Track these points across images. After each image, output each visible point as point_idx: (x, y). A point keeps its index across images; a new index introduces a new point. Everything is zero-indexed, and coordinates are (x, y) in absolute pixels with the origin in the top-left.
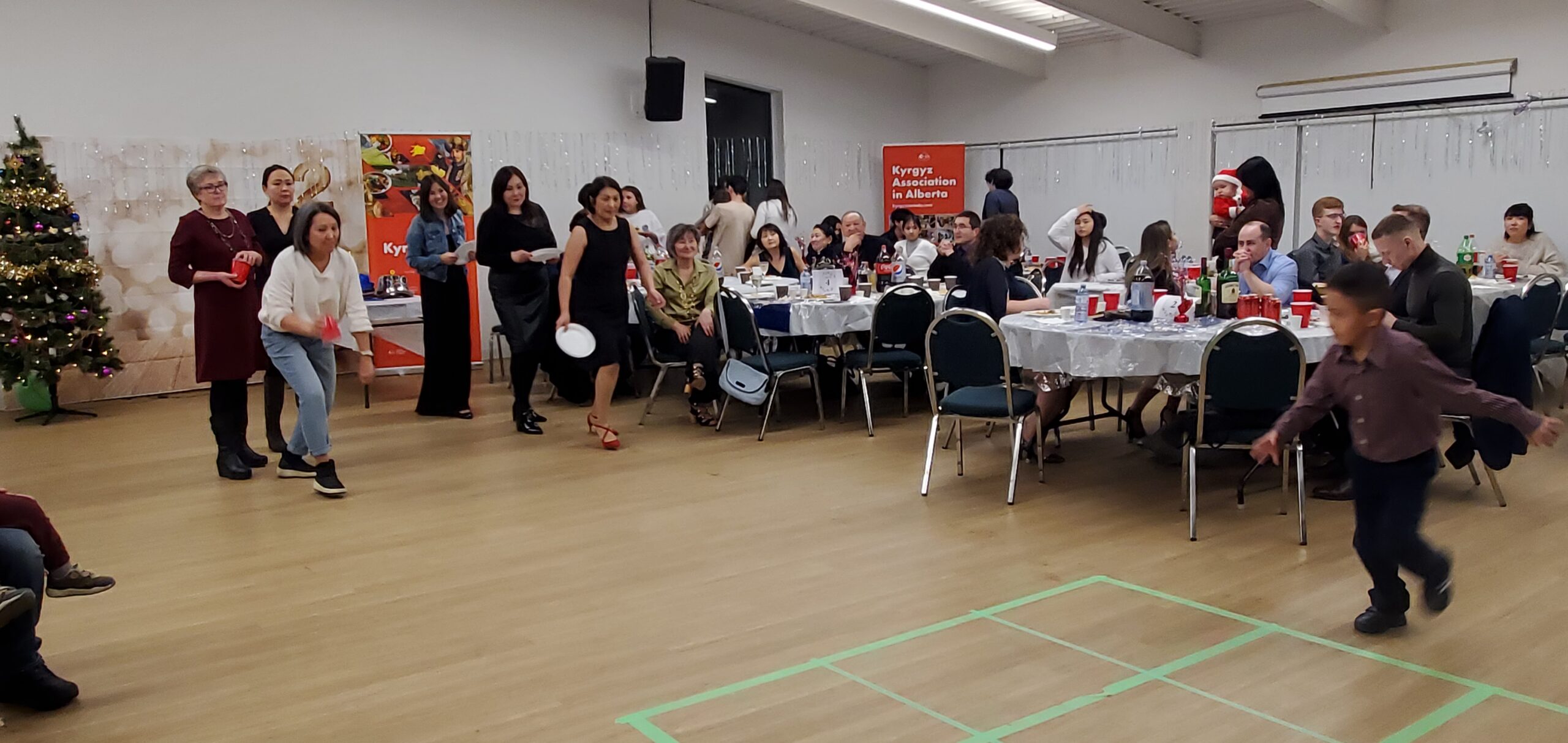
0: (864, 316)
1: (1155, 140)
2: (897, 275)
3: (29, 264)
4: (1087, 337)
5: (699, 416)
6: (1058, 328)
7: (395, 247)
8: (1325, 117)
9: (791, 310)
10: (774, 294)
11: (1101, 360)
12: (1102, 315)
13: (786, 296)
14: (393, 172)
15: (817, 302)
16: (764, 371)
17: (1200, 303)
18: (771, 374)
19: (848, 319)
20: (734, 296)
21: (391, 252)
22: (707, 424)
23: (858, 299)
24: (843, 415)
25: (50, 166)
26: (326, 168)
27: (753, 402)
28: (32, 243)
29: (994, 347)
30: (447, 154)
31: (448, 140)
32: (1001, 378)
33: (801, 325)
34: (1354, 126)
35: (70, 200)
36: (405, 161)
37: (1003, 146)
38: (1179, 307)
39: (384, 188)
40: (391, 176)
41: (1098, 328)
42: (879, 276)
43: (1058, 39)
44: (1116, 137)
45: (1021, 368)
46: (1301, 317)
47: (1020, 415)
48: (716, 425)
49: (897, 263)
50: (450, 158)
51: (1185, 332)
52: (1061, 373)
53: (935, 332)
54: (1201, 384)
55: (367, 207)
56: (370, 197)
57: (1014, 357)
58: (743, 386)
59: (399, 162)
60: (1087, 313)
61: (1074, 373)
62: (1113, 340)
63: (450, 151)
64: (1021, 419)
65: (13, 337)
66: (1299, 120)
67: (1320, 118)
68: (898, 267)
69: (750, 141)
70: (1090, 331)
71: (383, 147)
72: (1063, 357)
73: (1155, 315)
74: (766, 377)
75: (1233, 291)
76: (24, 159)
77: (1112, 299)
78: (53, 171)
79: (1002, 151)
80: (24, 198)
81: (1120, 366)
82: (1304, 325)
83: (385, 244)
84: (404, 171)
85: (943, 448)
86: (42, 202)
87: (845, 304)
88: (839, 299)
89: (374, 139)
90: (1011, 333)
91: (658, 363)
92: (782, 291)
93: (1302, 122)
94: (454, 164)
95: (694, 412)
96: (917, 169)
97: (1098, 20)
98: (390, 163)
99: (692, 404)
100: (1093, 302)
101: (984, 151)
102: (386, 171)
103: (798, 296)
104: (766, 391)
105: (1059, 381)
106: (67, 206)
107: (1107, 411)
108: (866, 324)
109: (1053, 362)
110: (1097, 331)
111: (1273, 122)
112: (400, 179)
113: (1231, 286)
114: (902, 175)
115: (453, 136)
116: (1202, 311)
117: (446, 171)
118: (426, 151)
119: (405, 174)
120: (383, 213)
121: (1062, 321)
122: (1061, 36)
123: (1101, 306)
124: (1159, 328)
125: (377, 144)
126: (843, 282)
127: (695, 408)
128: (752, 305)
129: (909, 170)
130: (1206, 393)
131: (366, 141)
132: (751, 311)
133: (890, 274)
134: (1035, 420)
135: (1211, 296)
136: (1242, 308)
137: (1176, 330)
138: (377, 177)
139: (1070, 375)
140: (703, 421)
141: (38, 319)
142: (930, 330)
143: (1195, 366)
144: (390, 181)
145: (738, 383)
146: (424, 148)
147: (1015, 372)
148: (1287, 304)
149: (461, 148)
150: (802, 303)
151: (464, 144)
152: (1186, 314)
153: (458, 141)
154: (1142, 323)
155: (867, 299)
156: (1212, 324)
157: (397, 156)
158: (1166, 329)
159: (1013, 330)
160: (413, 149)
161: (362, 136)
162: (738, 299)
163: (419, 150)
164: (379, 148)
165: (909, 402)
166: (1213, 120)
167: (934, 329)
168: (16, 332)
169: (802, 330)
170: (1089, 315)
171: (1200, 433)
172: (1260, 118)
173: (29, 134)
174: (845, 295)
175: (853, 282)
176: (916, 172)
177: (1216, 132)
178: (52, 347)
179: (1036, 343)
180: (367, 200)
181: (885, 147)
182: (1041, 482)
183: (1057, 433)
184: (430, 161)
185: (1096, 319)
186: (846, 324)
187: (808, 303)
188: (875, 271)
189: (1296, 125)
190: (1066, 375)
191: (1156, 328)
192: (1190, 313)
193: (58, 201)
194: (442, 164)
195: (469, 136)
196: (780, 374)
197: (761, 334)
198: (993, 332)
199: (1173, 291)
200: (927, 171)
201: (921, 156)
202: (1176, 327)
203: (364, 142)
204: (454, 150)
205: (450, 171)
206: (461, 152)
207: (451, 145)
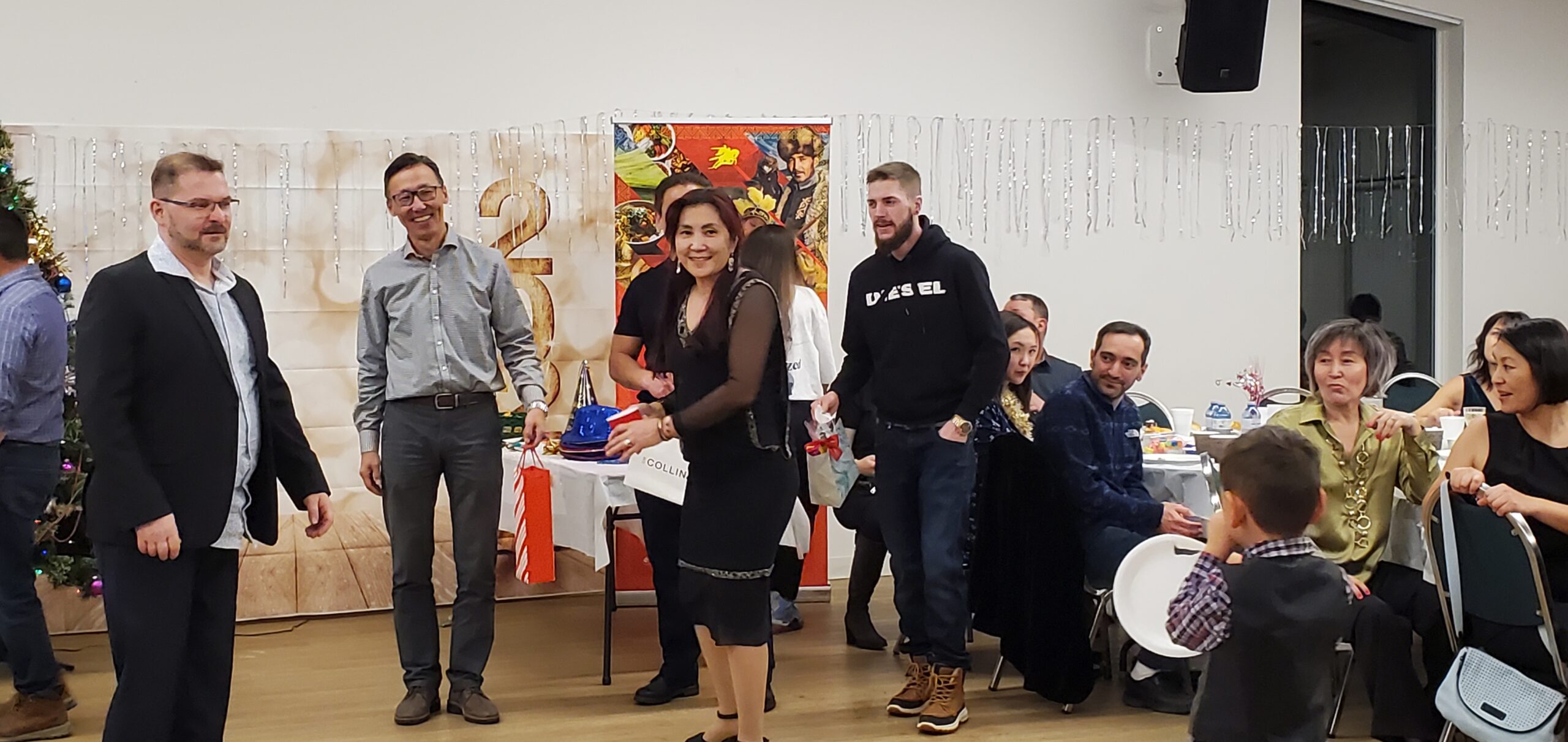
26: (542, 191)
30: (782, 165)
50: (787, 172)
55: (618, 270)
56: (627, 250)
58: (1500, 716)
63: (787, 159)
69: (1391, 134)
71: (657, 148)
74: (1557, 696)
89: (640, 133)
94: (793, 184)
115: (793, 128)
117: (778, 198)
118: (740, 159)
125: (646, 143)
131: (626, 139)
138: (643, 209)
145: (1486, 707)
146: (736, 152)
149: (810, 151)
151: (817, 143)
153: (804, 137)
160: (714, 152)
161: (617, 129)
163: (727, 156)
164: (651, 153)
184: (747, 178)
203: (620, 139)
204: (795, 156)
205: (784, 199)
206: (809, 160)
207: (790, 146)
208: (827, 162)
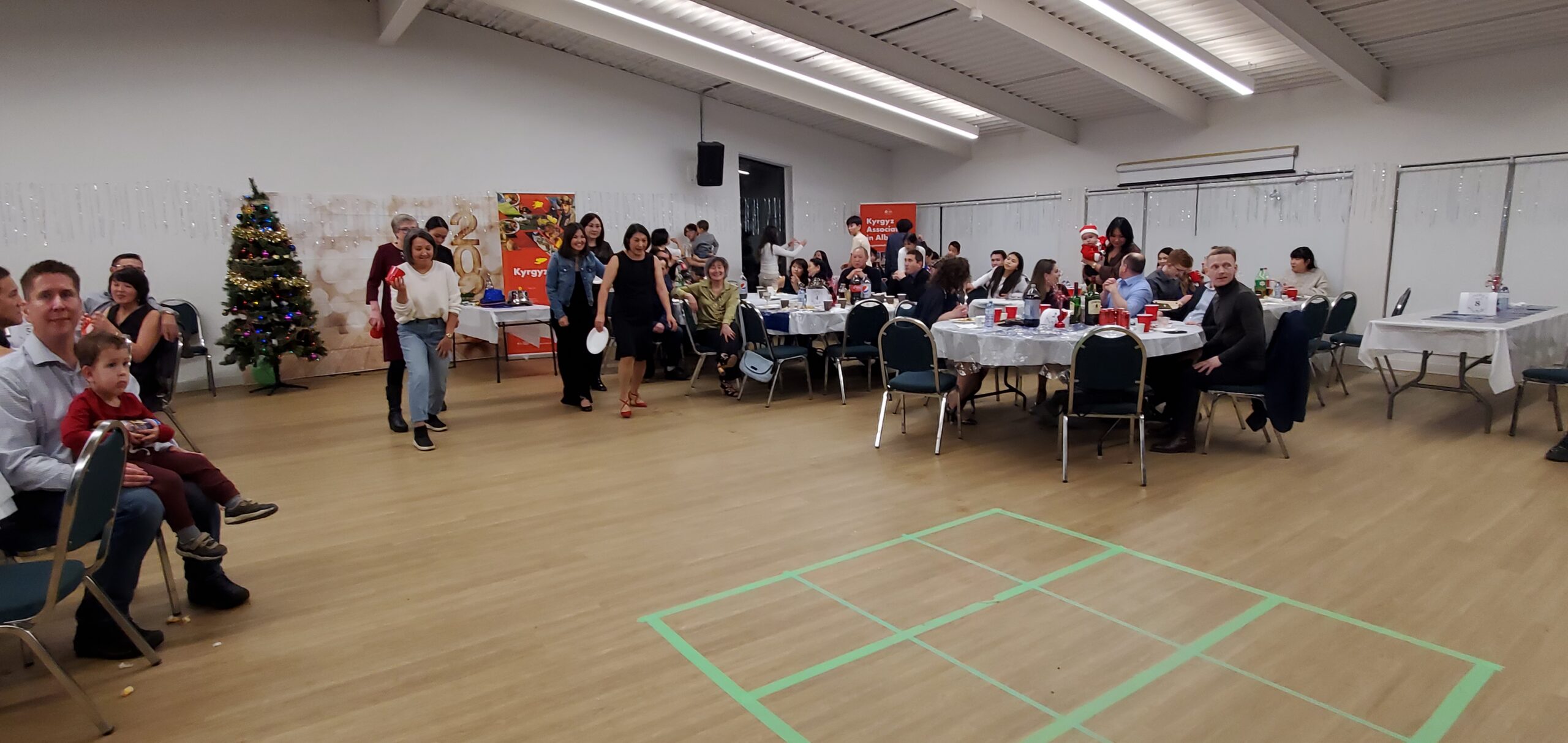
0: (841, 321)
1: (1046, 201)
2: (865, 293)
3: (258, 279)
4: (991, 337)
5: (727, 390)
6: (972, 331)
7: (521, 271)
8: (1164, 186)
9: (790, 317)
10: (779, 306)
11: (1002, 354)
12: (1004, 322)
13: (787, 308)
14: (520, 219)
15: (808, 312)
16: (771, 359)
17: (1073, 314)
18: (775, 361)
19: (829, 323)
20: (750, 307)
21: (519, 274)
22: (732, 395)
23: (837, 310)
24: (825, 389)
25: (275, 213)
26: (474, 216)
27: (763, 380)
28: (261, 265)
29: (927, 344)
30: (559, 208)
31: (559, 198)
32: (932, 366)
33: (797, 328)
34: (1184, 192)
35: (289, 236)
36: (529, 212)
37: (942, 205)
38: (1058, 317)
39: (514, 230)
40: (519, 222)
41: (1000, 331)
42: (852, 294)
43: (980, 131)
44: (1020, 199)
45: (947, 359)
46: (1144, 324)
47: (945, 392)
48: (737, 396)
49: (865, 285)
50: (560, 210)
51: (1061, 334)
52: (973, 363)
53: (885, 334)
54: (1072, 371)
55: (502, 243)
56: (504, 236)
57: (941, 350)
58: (756, 369)
59: (525, 213)
60: (993, 321)
61: (983, 363)
62: (1010, 340)
63: (560, 205)
64: (946, 394)
65: (246, 331)
66: (1146, 188)
67: (1160, 186)
68: (865, 288)
69: (769, 201)
70: (994, 333)
71: (513, 202)
72: (975, 352)
73: (1041, 322)
74: (772, 363)
75: (1097, 306)
76: (256, 207)
77: (1012, 311)
78: (277, 216)
79: (941, 208)
80: (255, 234)
81: (1015, 358)
82: (1146, 330)
83: (515, 269)
84: (528, 219)
85: (894, 413)
86: (268, 237)
87: (827, 313)
88: (824, 310)
89: (507, 196)
90: (940, 335)
91: (699, 353)
92: (785, 304)
93: (1148, 190)
94: (563, 214)
95: (723, 386)
96: (884, 221)
97: (1007, 118)
98: (518, 213)
99: (722, 381)
100: (998, 313)
101: (929, 209)
102: (515, 219)
103: (796, 307)
104: (771, 373)
105: (972, 368)
106: (287, 240)
107: (1007, 388)
108: (841, 327)
109: (968, 355)
110: (999, 333)
111: (1127, 189)
112: (526, 224)
113: (1096, 302)
114: (873, 225)
115: (562, 195)
116: (1074, 320)
117: (558, 218)
118: (543, 206)
119: (529, 221)
120: (514, 248)
121: (976, 326)
122: (982, 129)
123: (1004, 316)
124: (1043, 331)
125: (509, 200)
126: (828, 298)
127: (724, 384)
128: (762, 313)
129: (878, 221)
130: (1075, 378)
131: (502, 198)
132: (762, 317)
133: (860, 293)
134: (956, 395)
135: (1081, 310)
136: (1103, 317)
137: (1055, 333)
138: (509, 222)
139: (980, 364)
140: (730, 393)
141: (265, 318)
142: (882, 332)
143: (1067, 358)
144: (518, 225)
145: (752, 367)
146: (542, 203)
147: (942, 362)
148: (1134, 316)
149: (568, 203)
150: (797, 312)
151: (570, 200)
152: (1063, 321)
153: (566, 198)
154: (1032, 328)
155: (843, 309)
156: (1081, 329)
157: (523, 208)
158: (1048, 332)
159: (940, 332)
160: (534, 203)
161: (498, 194)
162: (752, 310)
163: (539, 204)
164: (511, 203)
165: (872, 380)
166: (1086, 188)
167: (885, 331)
168: (248, 328)
169: (797, 330)
170: (995, 321)
171: (1070, 407)
172: (1118, 186)
173: (260, 190)
174: (828, 306)
175: (834, 298)
176: (882, 222)
177: (1089, 196)
178: (274, 338)
179: (957, 341)
180: (502, 239)
181: (861, 205)
182: (960, 438)
183: (973, 404)
184: (546, 212)
185: (999, 325)
186: (828, 327)
187: (802, 312)
188: (849, 290)
189: (1143, 192)
190: (977, 364)
191: (1041, 331)
192: (1066, 321)
193: (280, 236)
194: (554, 214)
195: (574, 195)
196: (781, 361)
197: (769, 333)
198: (925, 333)
199: (1055, 306)
200: (890, 222)
201: (886, 212)
202: (1055, 331)
203: (500, 198)
204: (563, 205)
205: (560, 219)
206: (567, 206)
207: (561, 201)
208: (574, 207)
